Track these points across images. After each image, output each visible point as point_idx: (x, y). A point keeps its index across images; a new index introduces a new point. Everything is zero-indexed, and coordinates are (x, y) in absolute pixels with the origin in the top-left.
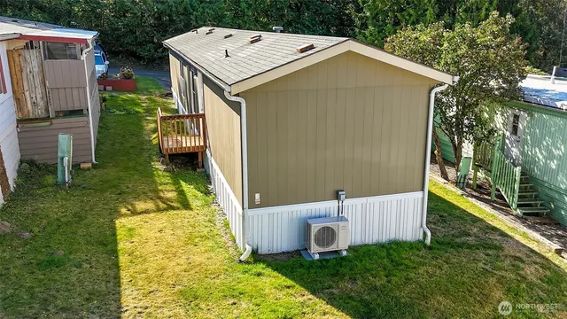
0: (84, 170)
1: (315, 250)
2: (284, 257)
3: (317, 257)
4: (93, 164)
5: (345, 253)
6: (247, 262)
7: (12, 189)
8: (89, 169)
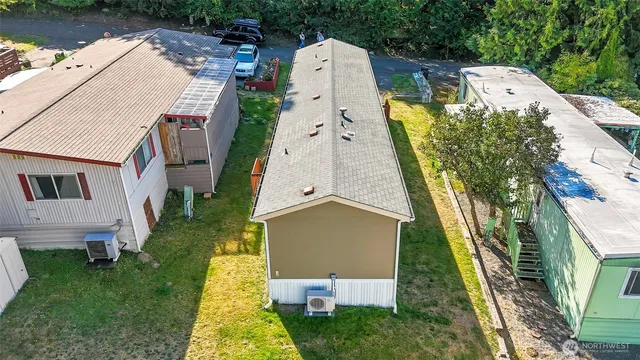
0: (205, 199)
1: (311, 310)
2: (293, 309)
3: (311, 314)
4: (213, 194)
5: (329, 314)
6: (267, 310)
7: (157, 220)
8: (209, 199)
